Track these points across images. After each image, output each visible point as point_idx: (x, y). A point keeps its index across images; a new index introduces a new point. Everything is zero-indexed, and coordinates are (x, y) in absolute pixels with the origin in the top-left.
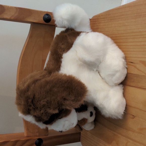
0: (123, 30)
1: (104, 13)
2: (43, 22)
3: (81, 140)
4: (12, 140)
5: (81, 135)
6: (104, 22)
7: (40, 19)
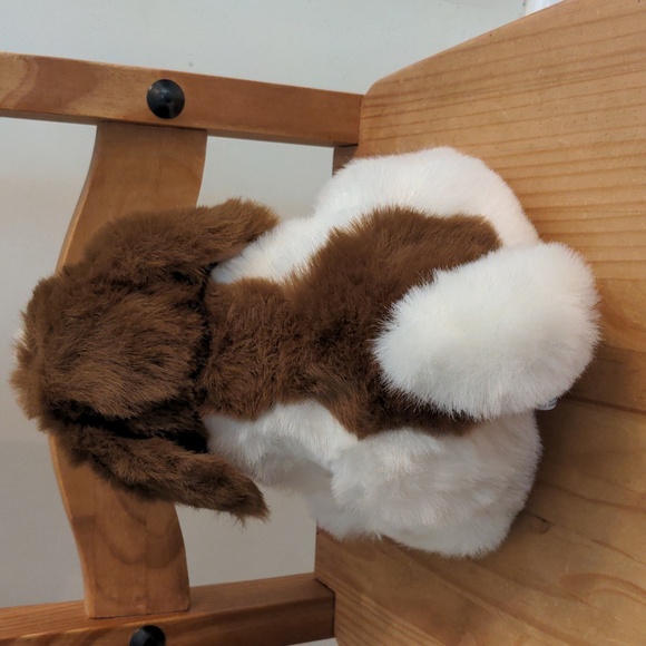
0: (493, 143)
1: (416, 67)
2: (147, 116)
3: (336, 630)
4: (28, 636)
5: (338, 607)
6: (418, 110)
7: (134, 105)
